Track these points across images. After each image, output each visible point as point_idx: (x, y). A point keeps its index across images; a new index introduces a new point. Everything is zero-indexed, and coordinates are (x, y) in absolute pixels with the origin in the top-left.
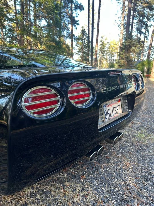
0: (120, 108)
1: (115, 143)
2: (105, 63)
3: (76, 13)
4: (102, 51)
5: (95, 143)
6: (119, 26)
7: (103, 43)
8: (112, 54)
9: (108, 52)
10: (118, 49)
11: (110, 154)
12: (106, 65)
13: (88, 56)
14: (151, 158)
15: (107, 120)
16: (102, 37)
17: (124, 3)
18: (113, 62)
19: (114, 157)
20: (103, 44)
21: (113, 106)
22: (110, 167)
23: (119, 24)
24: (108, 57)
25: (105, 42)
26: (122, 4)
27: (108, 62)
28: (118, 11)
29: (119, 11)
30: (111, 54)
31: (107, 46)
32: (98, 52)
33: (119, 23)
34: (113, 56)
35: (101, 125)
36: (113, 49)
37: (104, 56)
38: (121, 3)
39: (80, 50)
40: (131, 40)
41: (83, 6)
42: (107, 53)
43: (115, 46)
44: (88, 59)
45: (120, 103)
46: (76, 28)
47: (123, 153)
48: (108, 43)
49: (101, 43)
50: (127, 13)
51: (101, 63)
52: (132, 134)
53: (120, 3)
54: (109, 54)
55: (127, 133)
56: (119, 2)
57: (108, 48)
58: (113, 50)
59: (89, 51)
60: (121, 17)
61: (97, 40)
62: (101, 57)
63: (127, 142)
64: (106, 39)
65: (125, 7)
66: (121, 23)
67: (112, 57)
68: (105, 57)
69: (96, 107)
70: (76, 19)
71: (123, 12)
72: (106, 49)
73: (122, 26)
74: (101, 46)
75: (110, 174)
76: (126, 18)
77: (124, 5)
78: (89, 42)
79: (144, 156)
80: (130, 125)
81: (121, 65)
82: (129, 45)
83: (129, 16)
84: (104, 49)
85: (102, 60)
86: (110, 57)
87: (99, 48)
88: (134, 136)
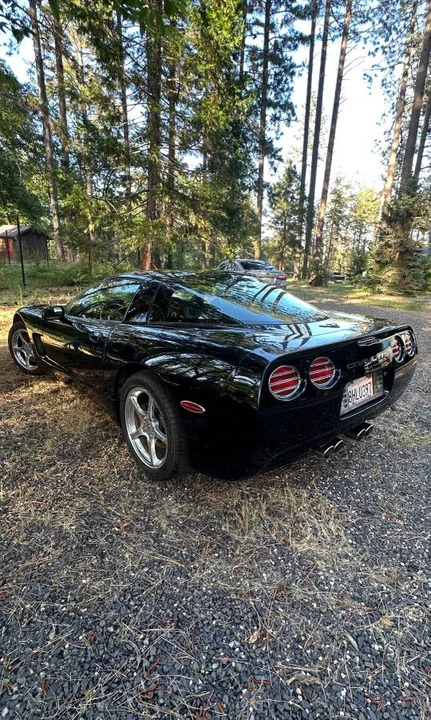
0: (370, 387)
1: (359, 439)
2: (340, 248)
3: (276, 128)
4: (337, 217)
5: (331, 434)
6: (384, 154)
7: (339, 196)
8: (362, 226)
9: (351, 220)
10: (378, 213)
11: (351, 456)
12: (343, 255)
13: (301, 233)
14: (416, 468)
15: (351, 404)
16: (338, 182)
17: (403, 92)
18: (363, 247)
19: (357, 462)
20: (338, 201)
21: (361, 384)
22: (351, 475)
23: (385, 149)
24: (351, 234)
25: (346, 194)
26: (397, 95)
27: (351, 247)
28: (384, 115)
29: (387, 113)
30: (360, 226)
31: (349, 204)
32: (326, 220)
33: (385, 146)
34: (363, 230)
35: (343, 410)
36: (364, 213)
37: (340, 229)
38: (394, 94)
39: (279, 218)
40: (413, 199)
41: (294, 104)
42: (348, 224)
43: (371, 204)
44: (299, 242)
45: (371, 380)
46: (275, 170)
47: (371, 458)
48: (352, 196)
49: (334, 197)
50: (409, 118)
51: (330, 250)
52: (389, 429)
53: (391, 93)
54: (354, 224)
55: (381, 427)
56: (388, 89)
57: (352, 210)
58: (364, 215)
59: (301, 221)
60: (392, 131)
61: (325, 192)
62: (331, 234)
63: (379, 441)
64: (348, 187)
65: (405, 103)
66: (390, 148)
67: (361, 233)
68: (342, 233)
69: (339, 389)
70: (276, 145)
71: (398, 118)
72: (347, 212)
73: (394, 155)
74: (332, 206)
75: (349, 483)
76: (406, 133)
77: (401, 99)
78: (303, 198)
79: (406, 464)
80: (388, 412)
81: (383, 261)
82: (407, 211)
83: (413, 127)
84: (340, 212)
85: (334, 242)
86: (355, 234)
87: (328, 210)
88: (394, 434)
